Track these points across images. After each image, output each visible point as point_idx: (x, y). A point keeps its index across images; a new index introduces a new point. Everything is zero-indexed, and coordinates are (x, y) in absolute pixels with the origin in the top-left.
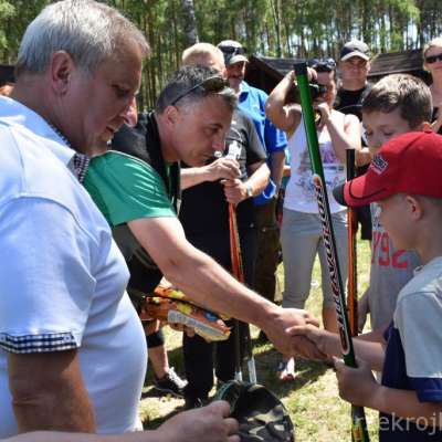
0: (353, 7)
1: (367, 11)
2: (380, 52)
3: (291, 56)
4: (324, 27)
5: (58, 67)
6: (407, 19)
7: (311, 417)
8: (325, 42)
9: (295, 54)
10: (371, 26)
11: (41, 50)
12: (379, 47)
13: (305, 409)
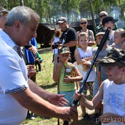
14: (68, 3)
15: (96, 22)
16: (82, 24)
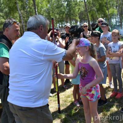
6: (78, 21)
10: (72, 22)
14: (70, 13)
15: (92, 27)
16: (84, 27)
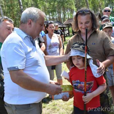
0: (61, 8)
1: (64, 9)
2: (68, 19)
3: (47, 20)
4: (54, 13)
5: (29, 23)
6: (74, 11)
7: (58, 106)
8: (55, 17)
9: (48, 20)
10: (65, 12)
11: (26, 19)
12: (68, 17)
13: (56, 105)
